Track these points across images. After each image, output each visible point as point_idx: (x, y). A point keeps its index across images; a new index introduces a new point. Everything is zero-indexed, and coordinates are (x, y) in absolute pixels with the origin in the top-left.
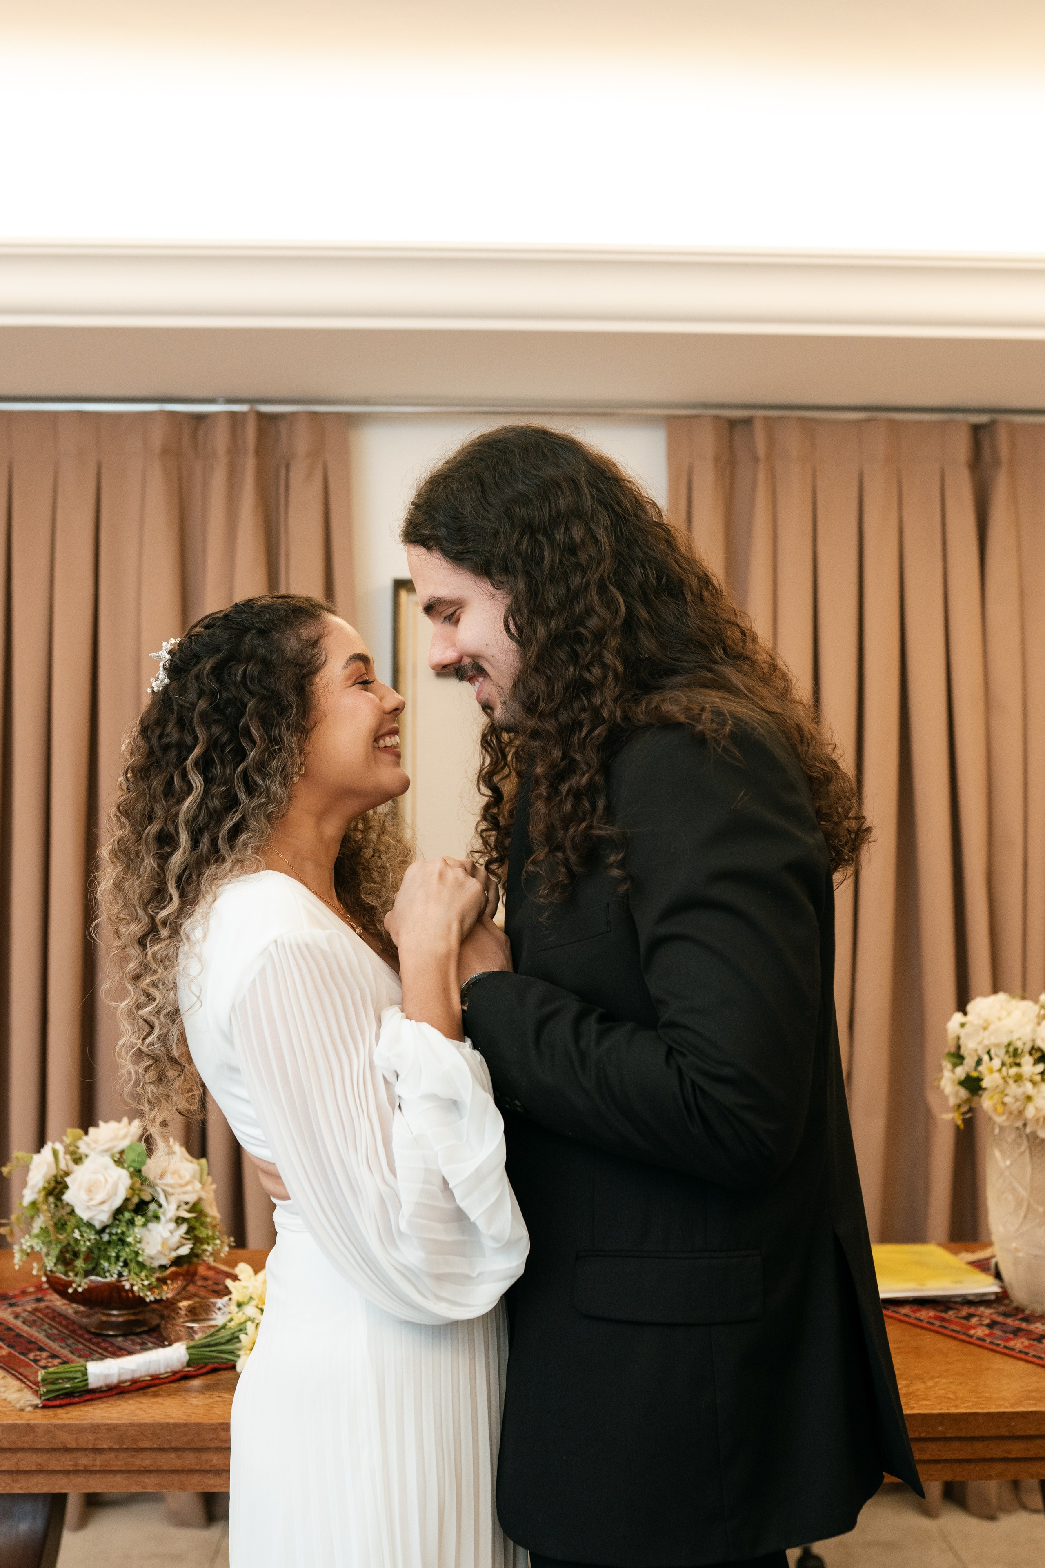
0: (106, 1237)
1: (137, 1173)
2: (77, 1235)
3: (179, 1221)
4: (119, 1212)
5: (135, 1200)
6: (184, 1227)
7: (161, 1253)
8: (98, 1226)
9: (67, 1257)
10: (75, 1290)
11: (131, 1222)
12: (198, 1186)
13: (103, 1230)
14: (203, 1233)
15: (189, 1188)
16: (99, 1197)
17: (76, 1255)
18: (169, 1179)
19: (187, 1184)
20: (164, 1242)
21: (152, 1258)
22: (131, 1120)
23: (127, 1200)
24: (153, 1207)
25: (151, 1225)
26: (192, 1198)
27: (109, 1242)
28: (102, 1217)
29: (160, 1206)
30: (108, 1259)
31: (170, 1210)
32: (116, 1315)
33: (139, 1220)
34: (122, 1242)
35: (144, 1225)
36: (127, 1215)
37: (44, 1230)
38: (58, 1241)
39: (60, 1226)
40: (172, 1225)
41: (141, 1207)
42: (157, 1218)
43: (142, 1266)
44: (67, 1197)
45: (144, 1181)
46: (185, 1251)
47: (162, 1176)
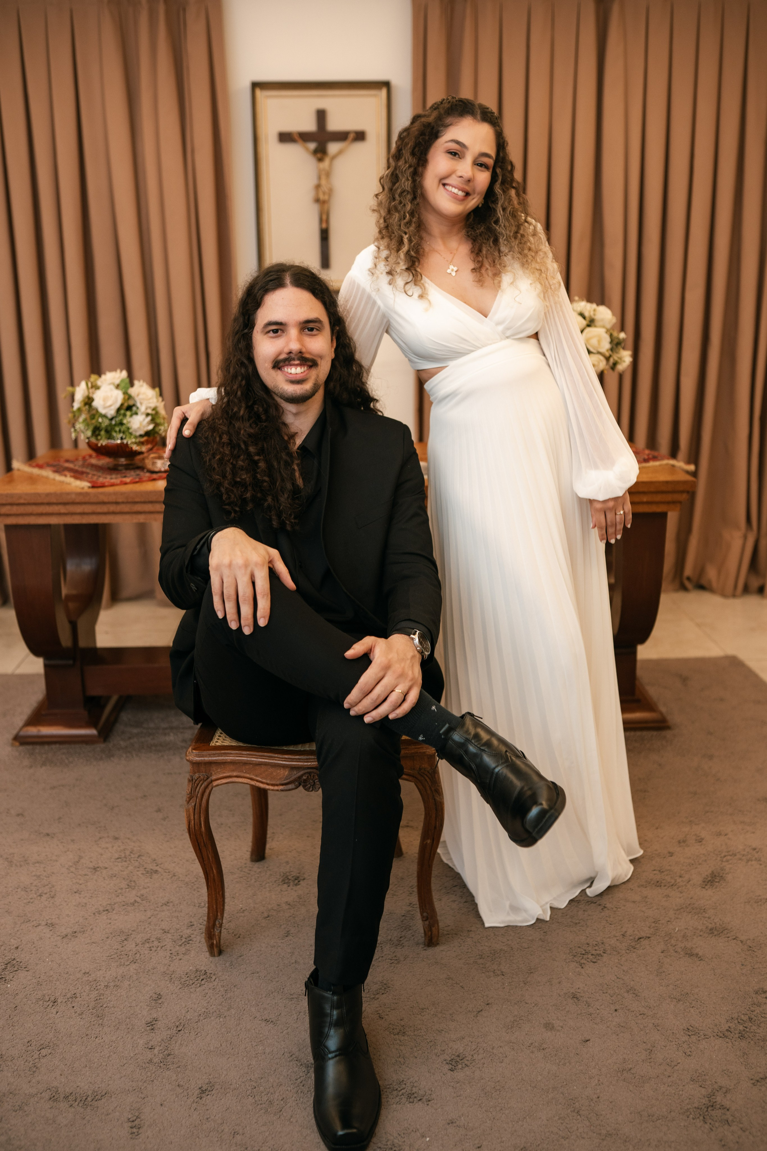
0: (113, 422)
1: (125, 393)
2: (100, 420)
3: (148, 415)
4: (118, 410)
5: (126, 405)
6: (149, 418)
7: (139, 428)
8: (110, 416)
9: (96, 430)
10: (102, 445)
11: (125, 415)
12: (155, 400)
13: (112, 419)
14: (158, 421)
15: (151, 401)
16: (109, 403)
17: (101, 431)
18: (141, 396)
19: (150, 399)
20: (141, 423)
21: (136, 431)
22: (121, 371)
23: (122, 405)
24: (134, 409)
25: (135, 417)
26: (153, 405)
27: (115, 425)
28: (111, 412)
29: (138, 408)
30: (116, 432)
31: (143, 409)
32: (123, 461)
33: (128, 413)
34: (121, 424)
35: (131, 416)
36: (122, 412)
37: (85, 420)
38: (92, 424)
39: (93, 417)
40: (144, 416)
41: (129, 408)
42: (136, 414)
43: (131, 434)
44: (95, 404)
45: (130, 397)
46: (151, 427)
47: (138, 395)
